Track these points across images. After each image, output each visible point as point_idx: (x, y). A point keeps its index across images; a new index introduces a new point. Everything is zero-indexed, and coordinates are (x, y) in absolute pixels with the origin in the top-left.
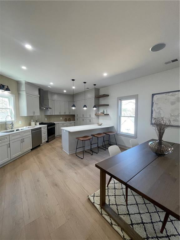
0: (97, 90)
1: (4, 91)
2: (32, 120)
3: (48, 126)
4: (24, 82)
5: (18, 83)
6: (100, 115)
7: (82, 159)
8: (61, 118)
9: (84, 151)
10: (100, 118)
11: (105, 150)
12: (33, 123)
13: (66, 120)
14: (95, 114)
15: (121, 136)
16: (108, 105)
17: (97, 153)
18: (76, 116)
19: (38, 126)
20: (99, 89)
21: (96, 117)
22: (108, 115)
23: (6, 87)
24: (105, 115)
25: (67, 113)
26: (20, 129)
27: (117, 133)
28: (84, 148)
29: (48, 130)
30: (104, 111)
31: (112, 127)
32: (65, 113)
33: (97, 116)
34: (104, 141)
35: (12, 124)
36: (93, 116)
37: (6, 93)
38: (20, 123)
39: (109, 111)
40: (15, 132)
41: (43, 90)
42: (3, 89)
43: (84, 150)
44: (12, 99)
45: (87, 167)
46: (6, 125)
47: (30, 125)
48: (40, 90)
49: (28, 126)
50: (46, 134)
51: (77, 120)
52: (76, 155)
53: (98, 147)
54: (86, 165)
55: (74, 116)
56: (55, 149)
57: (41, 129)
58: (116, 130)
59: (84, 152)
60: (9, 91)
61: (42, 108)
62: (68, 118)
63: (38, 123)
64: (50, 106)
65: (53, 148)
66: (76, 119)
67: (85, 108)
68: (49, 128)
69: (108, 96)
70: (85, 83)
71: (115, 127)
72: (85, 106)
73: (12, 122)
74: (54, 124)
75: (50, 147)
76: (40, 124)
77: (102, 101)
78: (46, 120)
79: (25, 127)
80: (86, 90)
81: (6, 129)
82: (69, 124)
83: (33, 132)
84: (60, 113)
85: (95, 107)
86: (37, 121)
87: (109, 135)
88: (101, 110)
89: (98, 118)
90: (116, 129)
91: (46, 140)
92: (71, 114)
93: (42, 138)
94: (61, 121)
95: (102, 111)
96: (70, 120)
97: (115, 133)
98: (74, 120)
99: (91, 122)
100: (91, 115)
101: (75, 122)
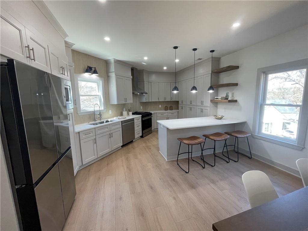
0: (216, 61)
1: (91, 74)
2: (124, 109)
3: (142, 117)
4: (113, 60)
5: (107, 63)
6: (221, 102)
7: (186, 172)
8: (160, 106)
9: (190, 159)
10: (219, 106)
11: (227, 162)
12: (125, 113)
13: (166, 109)
14: (211, 101)
15: (261, 141)
16: (236, 85)
17: (212, 166)
19: (131, 117)
20: (220, 58)
21: (212, 105)
22: (236, 101)
23: (94, 69)
24: (230, 101)
25: (168, 99)
26: (109, 120)
27: (252, 135)
28: (190, 154)
29: (143, 122)
30: (227, 96)
31: (243, 124)
32: (165, 98)
33: (215, 102)
34: (226, 145)
35: (100, 114)
36: (207, 103)
37: (94, 76)
38: (110, 112)
39: (237, 94)
40: (105, 124)
41: (137, 69)
42: (90, 73)
43: (190, 157)
44: (101, 83)
45: (194, 190)
46: (94, 115)
47: (122, 115)
48: (133, 70)
49: (119, 117)
50: (141, 127)
51: (182, 108)
52: (178, 164)
53: (215, 155)
54: (193, 187)
55: (177, 102)
56: (150, 149)
57: (134, 120)
58: (251, 130)
59: (189, 161)
60: (97, 73)
61: (136, 93)
62: (169, 106)
63: (131, 113)
64: (146, 91)
65: (147, 147)
66: (179, 107)
67: (194, 92)
68: (143, 119)
69: (237, 67)
70: (195, 50)
71: (250, 124)
72: (194, 88)
73: (100, 112)
74: (151, 114)
75: (144, 145)
76: (133, 114)
77: (225, 79)
78: (141, 108)
79: (115, 118)
80: (196, 62)
81: (95, 120)
82: (170, 114)
83: (123, 124)
84: (159, 98)
85: (211, 88)
86: (129, 111)
87: (236, 137)
88: (222, 93)
89: (217, 106)
90: (251, 127)
91: (141, 134)
92: (173, 100)
93: (135, 132)
94: (160, 109)
95: (224, 95)
96: (171, 109)
97: (248, 135)
98: (178, 108)
99: (204, 112)
100: (204, 101)
101: (178, 111)
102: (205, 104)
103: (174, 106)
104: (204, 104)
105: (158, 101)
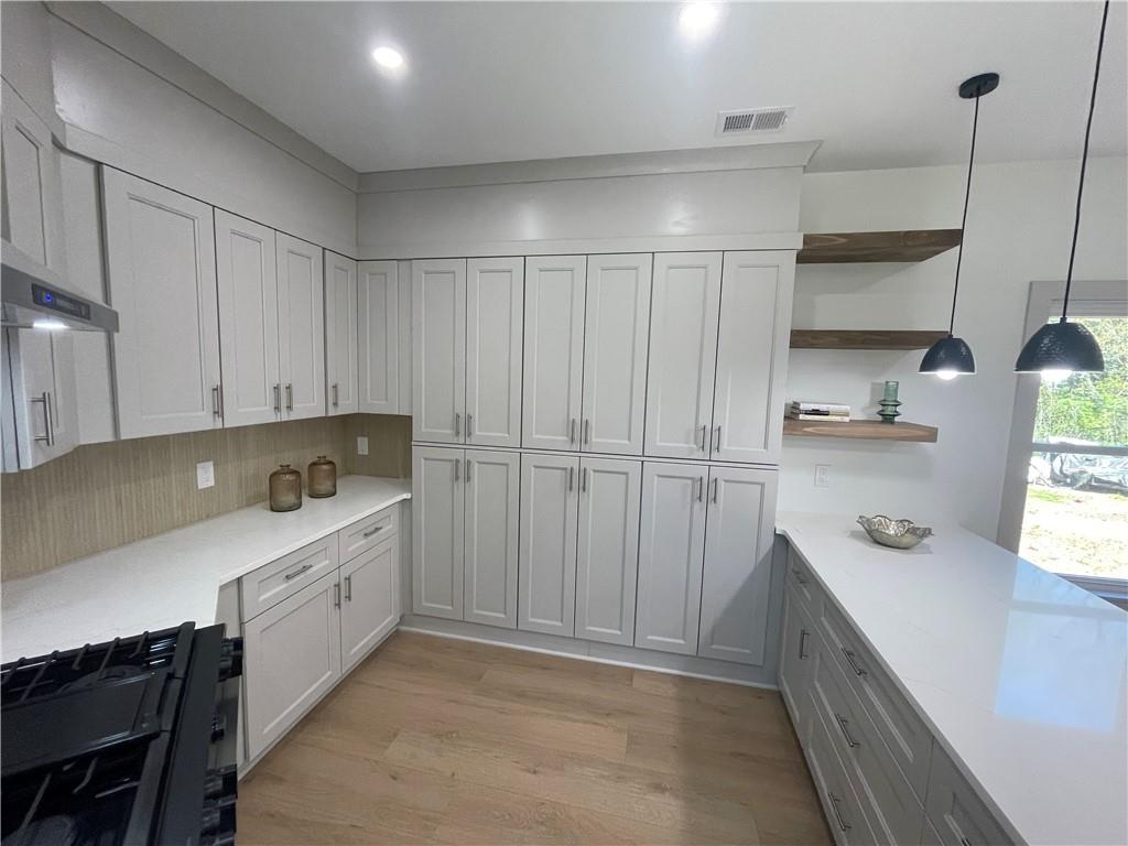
8: (208, 475)
18: (420, 430)
25: (309, 406)
66: (424, 467)
84: (217, 395)
96: (324, 482)
100: (724, 429)
101: (407, 496)
105: (210, 427)
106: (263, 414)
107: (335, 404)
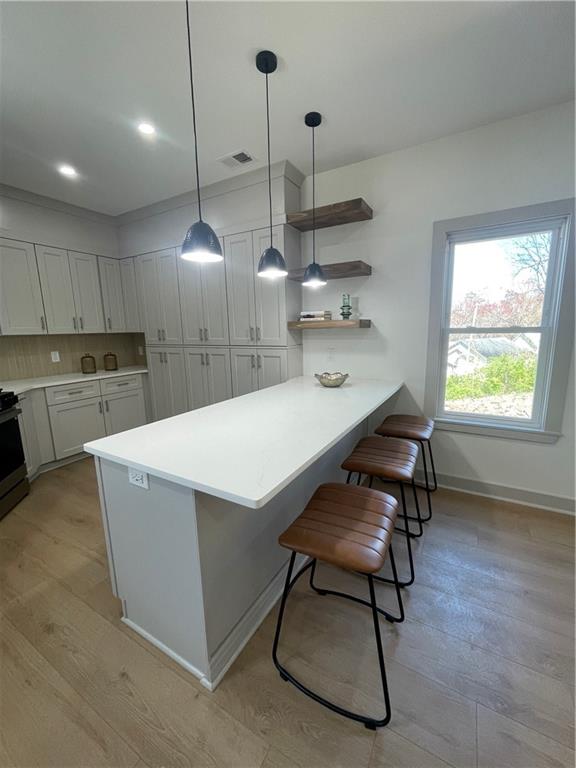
0: (293, 182)
8: (55, 357)
10: (309, 343)
13: (87, 366)
14: (289, 325)
18: (149, 339)
20: (302, 176)
21: (291, 340)
25: (94, 326)
30: (346, 306)
32: (78, 322)
33: (298, 332)
36: (277, 332)
39: (371, 303)
51: (163, 360)
62: (98, 355)
74: (11, 399)
77: (329, 247)
82: (114, 388)
84: (44, 322)
85: (317, 270)
90: (420, 399)
92: (115, 330)
94: (58, 371)
96: (111, 364)
98: (139, 361)
99: (263, 367)
100: (262, 329)
101: (145, 371)
102: (265, 339)
103: (120, 354)
104: (262, 338)
105: (41, 333)
106: (67, 329)
107: (110, 327)
